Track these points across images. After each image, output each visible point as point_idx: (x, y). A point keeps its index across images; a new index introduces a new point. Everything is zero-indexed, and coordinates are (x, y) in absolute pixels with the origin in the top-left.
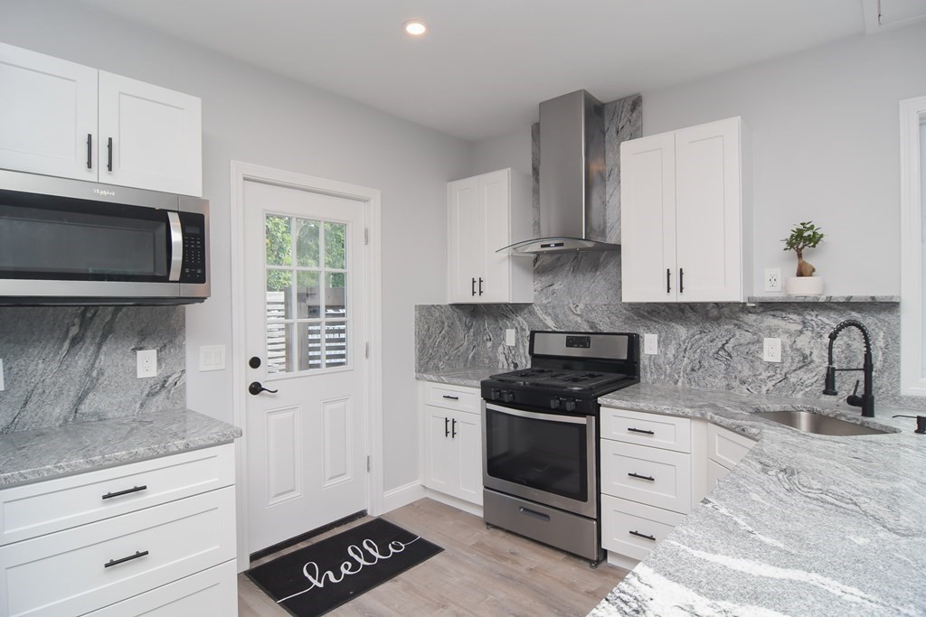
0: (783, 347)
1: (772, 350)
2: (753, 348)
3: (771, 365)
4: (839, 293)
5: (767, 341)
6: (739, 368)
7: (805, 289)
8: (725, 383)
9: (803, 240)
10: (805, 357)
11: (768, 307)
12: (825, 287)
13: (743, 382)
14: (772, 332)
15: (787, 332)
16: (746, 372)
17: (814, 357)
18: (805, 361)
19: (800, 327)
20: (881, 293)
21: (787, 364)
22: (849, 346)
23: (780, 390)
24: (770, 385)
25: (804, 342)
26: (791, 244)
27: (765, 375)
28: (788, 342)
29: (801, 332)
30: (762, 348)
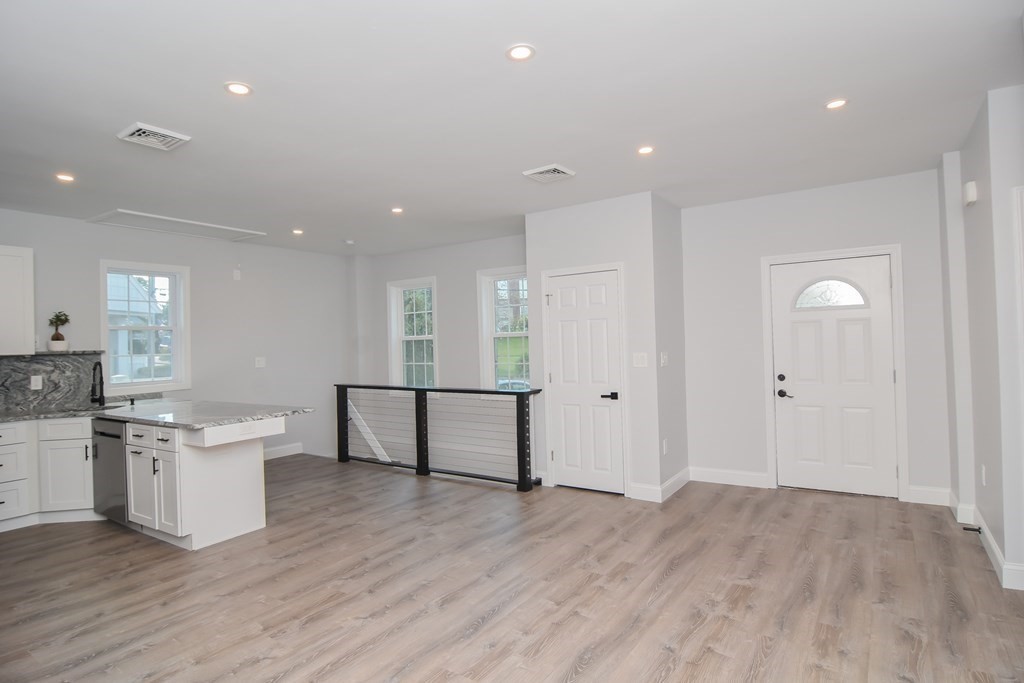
0: (43, 380)
1: (36, 383)
2: (24, 382)
3: (36, 392)
4: (79, 349)
5: (33, 378)
6: (15, 396)
7: (58, 347)
8: (4, 407)
9: (60, 320)
10: (56, 384)
11: (37, 358)
12: (69, 347)
13: (18, 405)
14: (36, 372)
15: (45, 371)
16: (20, 398)
17: (61, 384)
18: (56, 387)
19: (52, 368)
20: (97, 349)
21: (45, 390)
22: (78, 376)
23: (42, 405)
24: (35, 403)
25: (55, 376)
26: (52, 323)
27: (32, 398)
28: (46, 377)
29: (53, 371)
30: (30, 382)
